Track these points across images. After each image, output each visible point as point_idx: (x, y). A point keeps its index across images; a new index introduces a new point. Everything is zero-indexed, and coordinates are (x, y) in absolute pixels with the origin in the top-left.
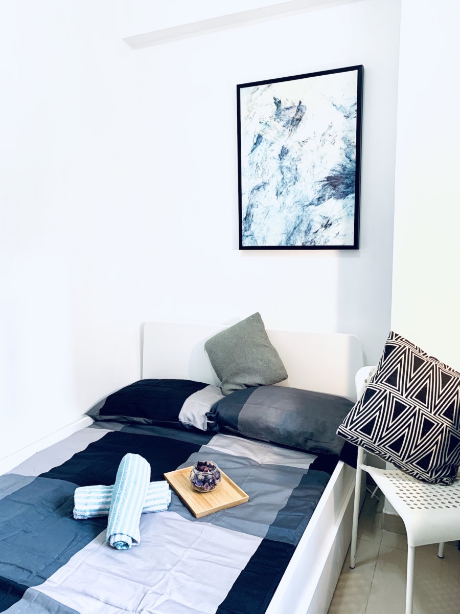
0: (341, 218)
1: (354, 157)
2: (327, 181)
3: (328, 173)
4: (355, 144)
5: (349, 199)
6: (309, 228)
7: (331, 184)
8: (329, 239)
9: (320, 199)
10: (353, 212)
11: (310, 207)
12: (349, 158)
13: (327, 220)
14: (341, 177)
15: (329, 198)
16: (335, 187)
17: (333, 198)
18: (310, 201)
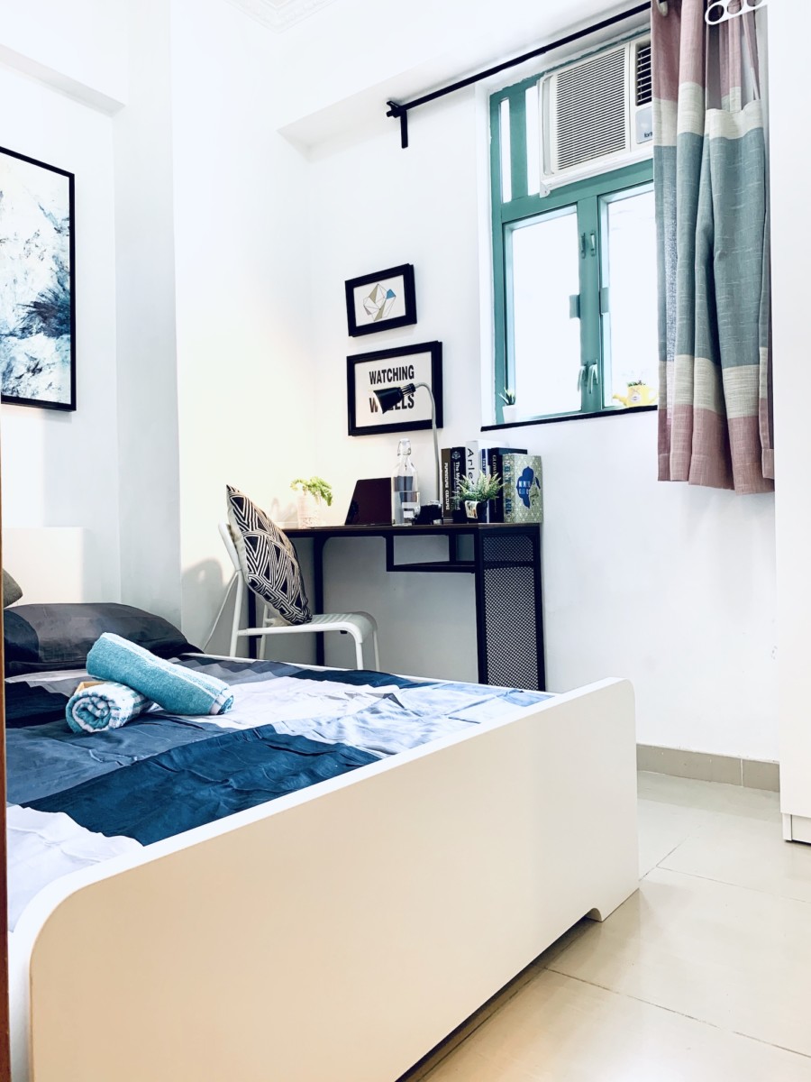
0: (54, 364)
1: (68, 286)
2: (34, 307)
3: (34, 298)
4: (68, 270)
5: (63, 341)
6: (9, 369)
7: (40, 314)
8: (39, 390)
9: (26, 331)
10: (69, 359)
11: (10, 338)
12: (62, 285)
13: (36, 362)
14: (53, 308)
15: (37, 333)
16: (45, 319)
17: (42, 333)
18: (11, 330)
